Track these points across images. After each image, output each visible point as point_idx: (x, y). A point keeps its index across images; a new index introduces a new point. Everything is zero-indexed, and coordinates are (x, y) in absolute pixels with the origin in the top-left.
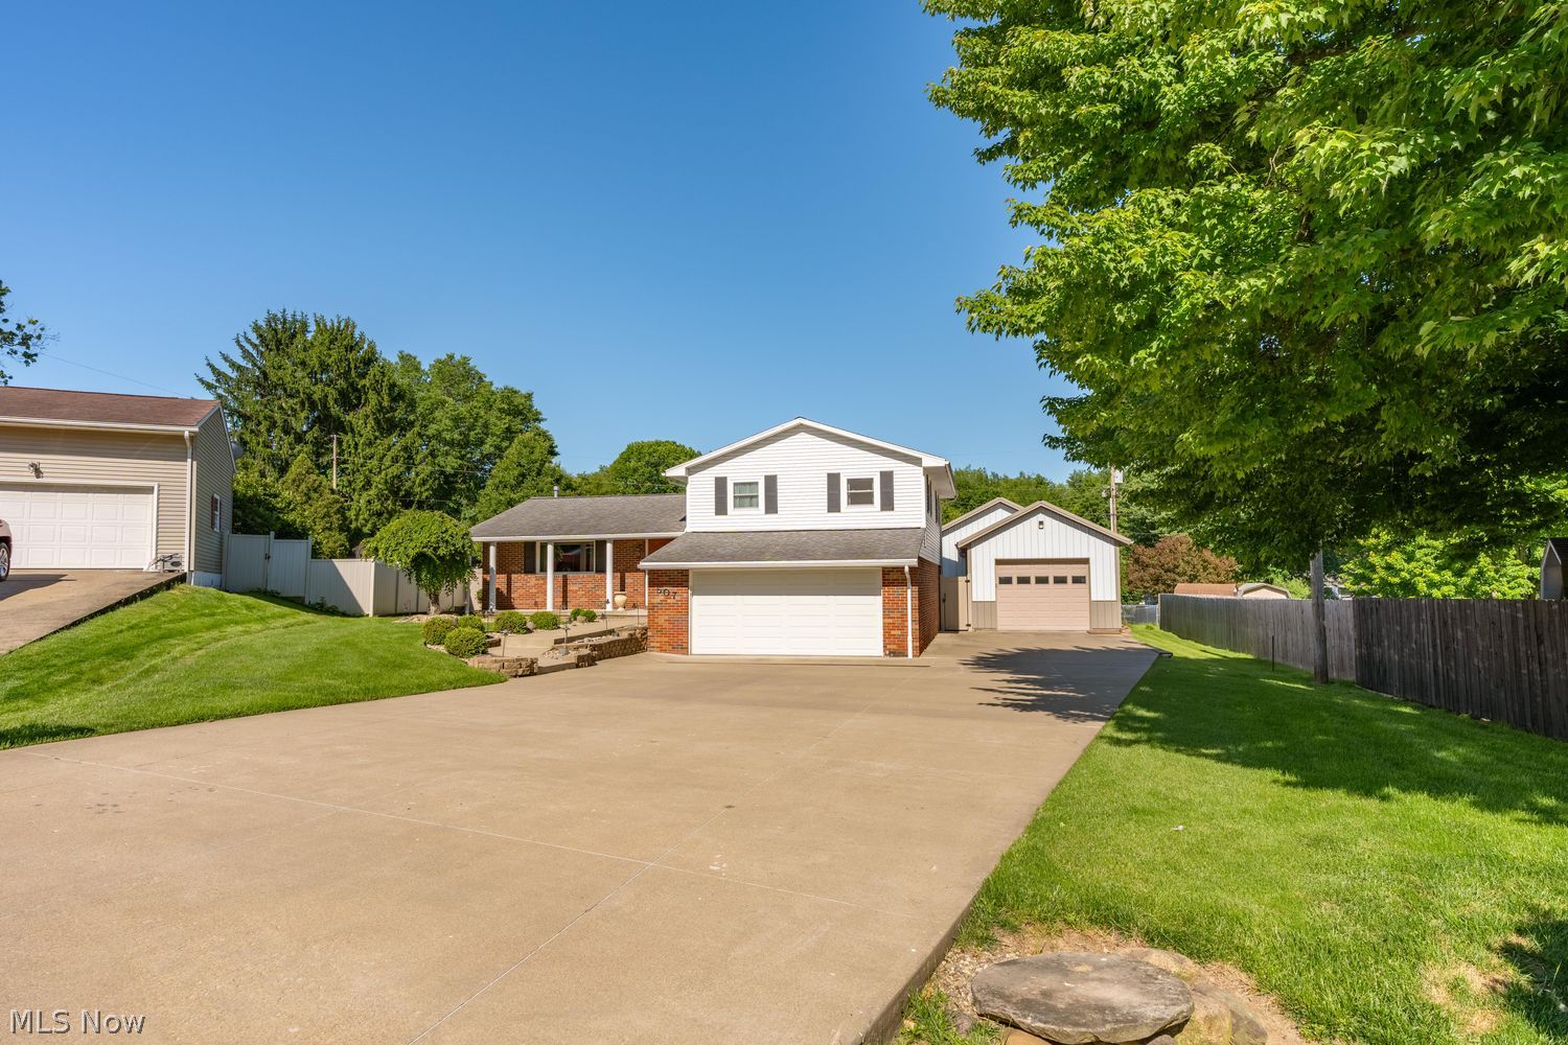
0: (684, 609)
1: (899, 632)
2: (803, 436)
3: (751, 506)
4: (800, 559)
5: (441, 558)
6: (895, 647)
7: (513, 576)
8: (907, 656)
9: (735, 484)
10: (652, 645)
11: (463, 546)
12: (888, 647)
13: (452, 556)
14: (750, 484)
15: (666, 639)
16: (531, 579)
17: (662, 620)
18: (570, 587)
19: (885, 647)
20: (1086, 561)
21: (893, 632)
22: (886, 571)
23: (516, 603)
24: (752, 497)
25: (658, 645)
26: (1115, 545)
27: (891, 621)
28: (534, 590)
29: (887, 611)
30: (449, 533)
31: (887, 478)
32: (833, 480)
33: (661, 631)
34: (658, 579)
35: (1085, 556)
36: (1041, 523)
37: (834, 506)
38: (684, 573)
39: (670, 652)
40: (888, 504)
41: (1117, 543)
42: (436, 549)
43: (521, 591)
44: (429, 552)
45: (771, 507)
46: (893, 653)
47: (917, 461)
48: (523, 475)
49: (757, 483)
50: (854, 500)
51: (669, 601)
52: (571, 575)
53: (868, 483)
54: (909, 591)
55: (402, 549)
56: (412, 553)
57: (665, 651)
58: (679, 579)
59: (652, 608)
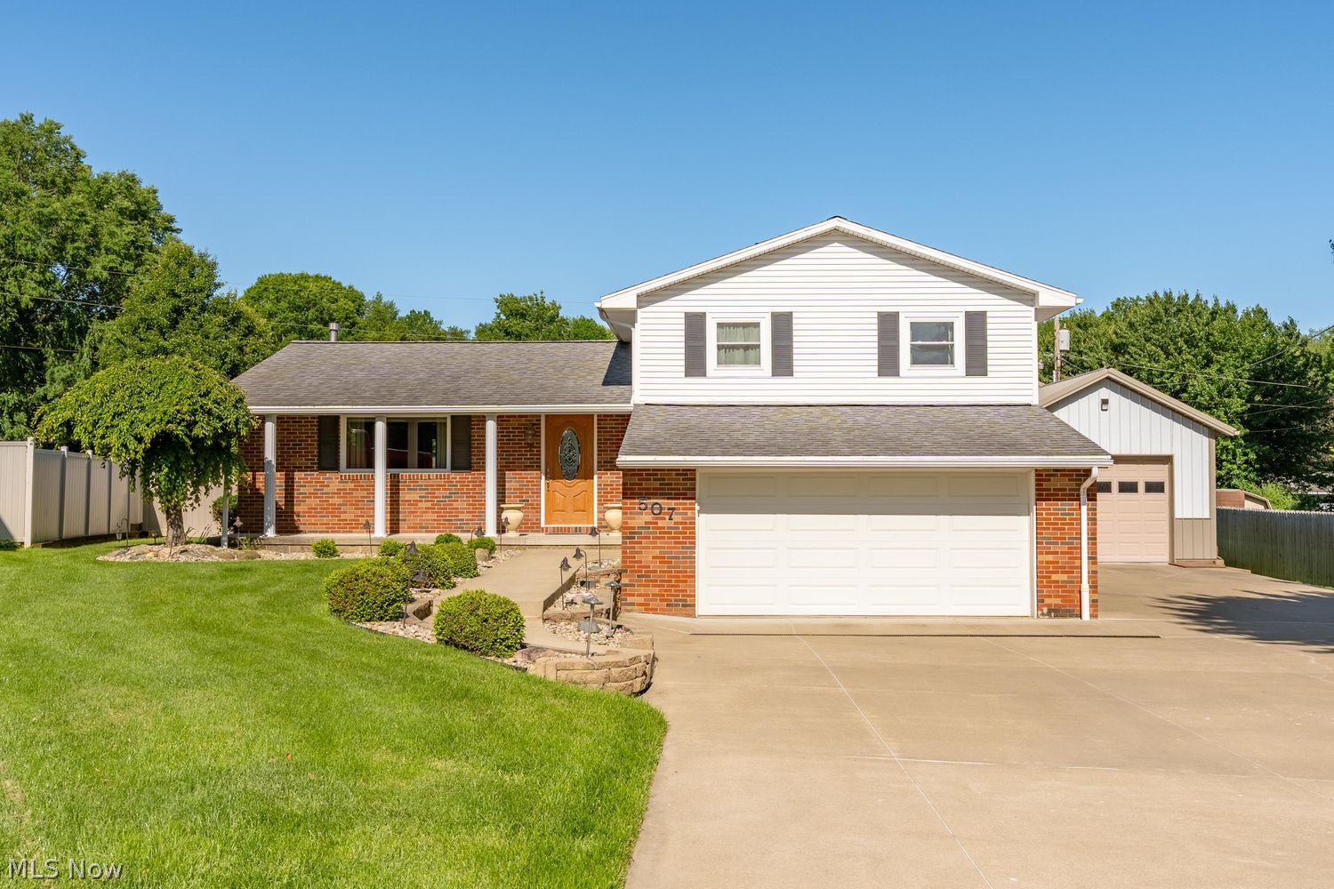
0: (687, 536)
1: (1064, 577)
2: (836, 250)
3: (746, 362)
4: (907, 453)
5: (197, 442)
6: (1058, 601)
7: (298, 475)
8: (1080, 616)
9: (720, 325)
10: (630, 599)
11: (236, 423)
12: (1047, 601)
13: (216, 437)
14: (745, 325)
15: (656, 591)
16: (332, 481)
17: (647, 556)
18: (405, 495)
19: (1040, 601)
20: (1167, 460)
21: (1054, 577)
22: (1042, 476)
23: (302, 522)
24: (747, 348)
25: (641, 600)
26: (1210, 436)
27: (1051, 558)
28: (336, 500)
29: (1043, 541)
30: (213, 396)
31: (976, 322)
32: (888, 323)
33: (645, 575)
34: (639, 485)
35: (1166, 452)
36: (1105, 402)
37: (888, 365)
38: (688, 474)
39: (663, 612)
40: (977, 364)
41: (1213, 433)
42: (191, 425)
43: (313, 502)
44: (179, 431)
45: (783, 364)
46: (1055, 612)
47: (1028, 297)
48: (178, 311)
49: (757, 325)
50: (923, 356)
51: (661, 523)
52: (404, 474)
53: (946, 329)
54: (1084, 508)
55: (124, 425)
56: (148, 435)
57: (654, 611)
58: (679, 485)
59: (629, 534)
